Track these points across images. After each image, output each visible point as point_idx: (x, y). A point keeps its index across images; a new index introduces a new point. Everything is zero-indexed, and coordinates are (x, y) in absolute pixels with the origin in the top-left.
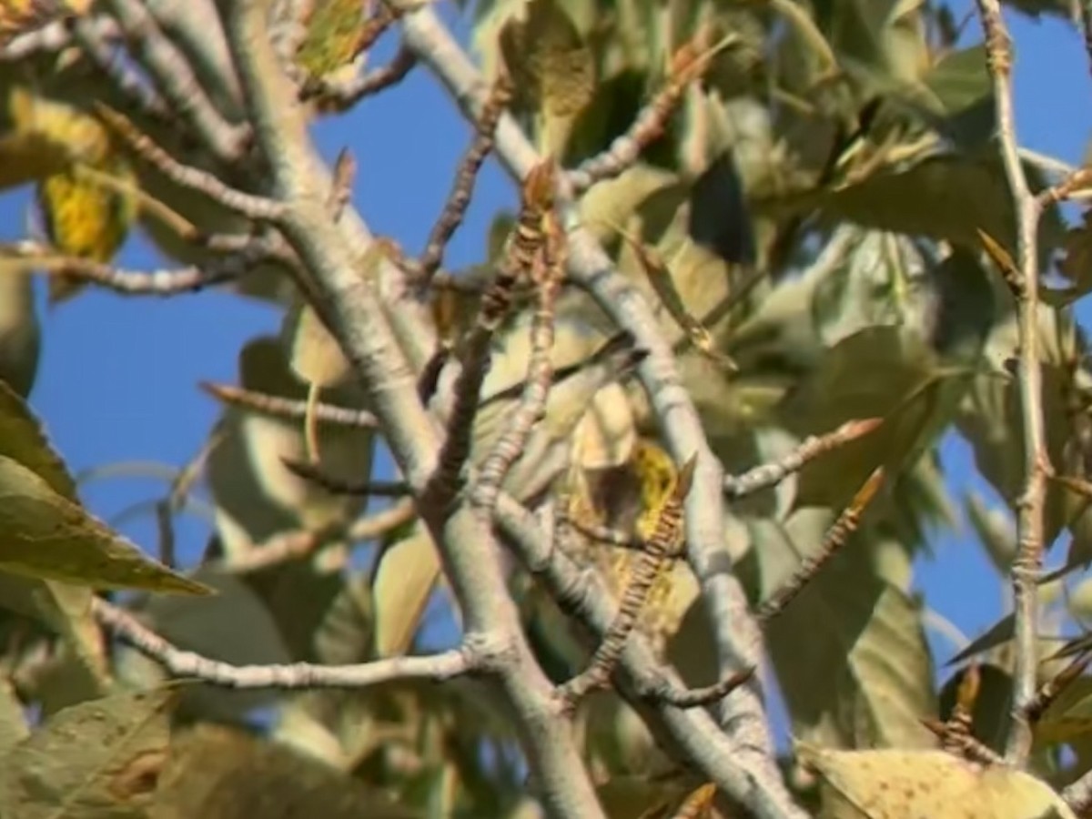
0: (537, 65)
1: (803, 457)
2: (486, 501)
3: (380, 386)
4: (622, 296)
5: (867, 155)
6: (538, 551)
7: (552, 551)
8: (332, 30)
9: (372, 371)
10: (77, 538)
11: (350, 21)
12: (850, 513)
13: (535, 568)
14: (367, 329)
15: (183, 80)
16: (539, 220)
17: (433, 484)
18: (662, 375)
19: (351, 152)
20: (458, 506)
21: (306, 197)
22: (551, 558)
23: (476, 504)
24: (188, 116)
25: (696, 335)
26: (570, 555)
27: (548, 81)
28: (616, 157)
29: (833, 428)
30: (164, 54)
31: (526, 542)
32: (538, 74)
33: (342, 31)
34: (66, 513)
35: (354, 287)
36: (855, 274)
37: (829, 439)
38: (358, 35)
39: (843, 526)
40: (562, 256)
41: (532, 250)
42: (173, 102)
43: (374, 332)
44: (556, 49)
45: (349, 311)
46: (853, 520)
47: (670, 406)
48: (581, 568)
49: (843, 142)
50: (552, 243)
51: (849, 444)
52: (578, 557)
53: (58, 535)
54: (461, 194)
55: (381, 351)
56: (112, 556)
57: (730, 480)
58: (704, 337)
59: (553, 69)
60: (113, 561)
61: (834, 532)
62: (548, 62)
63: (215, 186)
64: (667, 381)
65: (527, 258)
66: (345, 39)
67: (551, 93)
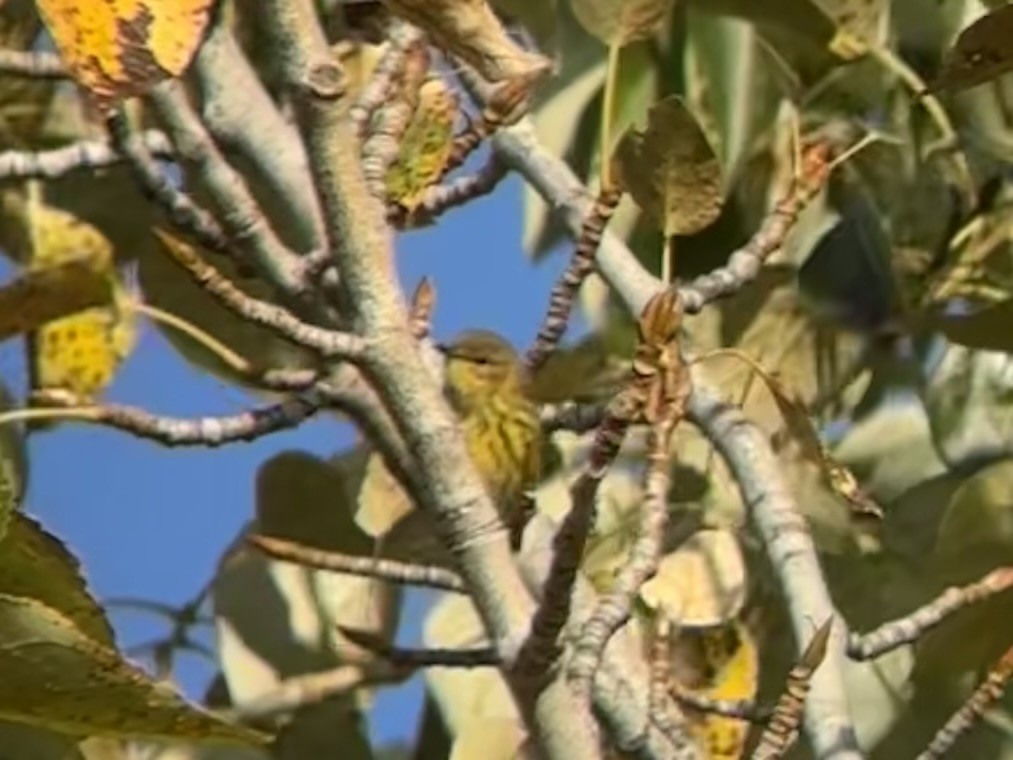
0: (660, 179)
1: (941, 613)
2: (584, 671)
3: (467, 544)
4: (737, 428)
5: (986, 232)
6: (629, 728)
7: (647, 728)
8: (417, 149)
9: (459, 525)
10: (113, 685)
11: (436, 139)
12: (995, 677)
13: (624, 746)
14: (455, 478)
15: (245, 207)
16: (659, 353)
17: (523, 652)
18: (777, 520)
19: (430, 280)
20: (553, 678)
21: (388, 330)
22: (646, 736)
23: (572, 676)
24: (250, 243)
25: (835, 477)
26: (666, 731)
27: (672, 194)
28: (733, 273)
29: (977, 578)
30: (224, 176)
31: (618, 717)
32: (659, 188)
33: (429, 148)
34: (100, 658)
35: (441, 430)
36: (979, 381)
37: (971, 592)
38: (447, 152)
39: (988, 692)
40: (683, 391)
41: (646, 387)
42: (231, 228)
43: (463, 483)
44: (682, 160)
45: (436, 459)
46: (999, 685)
47: (789, 555)
48: (680, 746)
49: (957, 222)
50: (670, 376)
51: (995, 596)
52: (676, 733)
53: (92, 684)
54: (554, 322)
55: (469, 504)
56: (153, 703)
57: (855, 639)
58: (845, 480)
59: (679, 182)
60: (155, 709)
61: (978, 701)
62: (673, 174)
63: (288, 320)
64: (787, 527)
65: (642, 398)
66: (430, 158)
67: (674, 209)
